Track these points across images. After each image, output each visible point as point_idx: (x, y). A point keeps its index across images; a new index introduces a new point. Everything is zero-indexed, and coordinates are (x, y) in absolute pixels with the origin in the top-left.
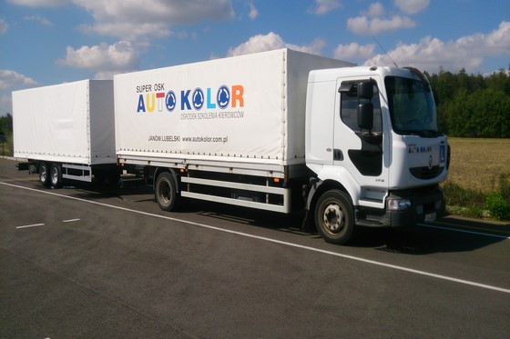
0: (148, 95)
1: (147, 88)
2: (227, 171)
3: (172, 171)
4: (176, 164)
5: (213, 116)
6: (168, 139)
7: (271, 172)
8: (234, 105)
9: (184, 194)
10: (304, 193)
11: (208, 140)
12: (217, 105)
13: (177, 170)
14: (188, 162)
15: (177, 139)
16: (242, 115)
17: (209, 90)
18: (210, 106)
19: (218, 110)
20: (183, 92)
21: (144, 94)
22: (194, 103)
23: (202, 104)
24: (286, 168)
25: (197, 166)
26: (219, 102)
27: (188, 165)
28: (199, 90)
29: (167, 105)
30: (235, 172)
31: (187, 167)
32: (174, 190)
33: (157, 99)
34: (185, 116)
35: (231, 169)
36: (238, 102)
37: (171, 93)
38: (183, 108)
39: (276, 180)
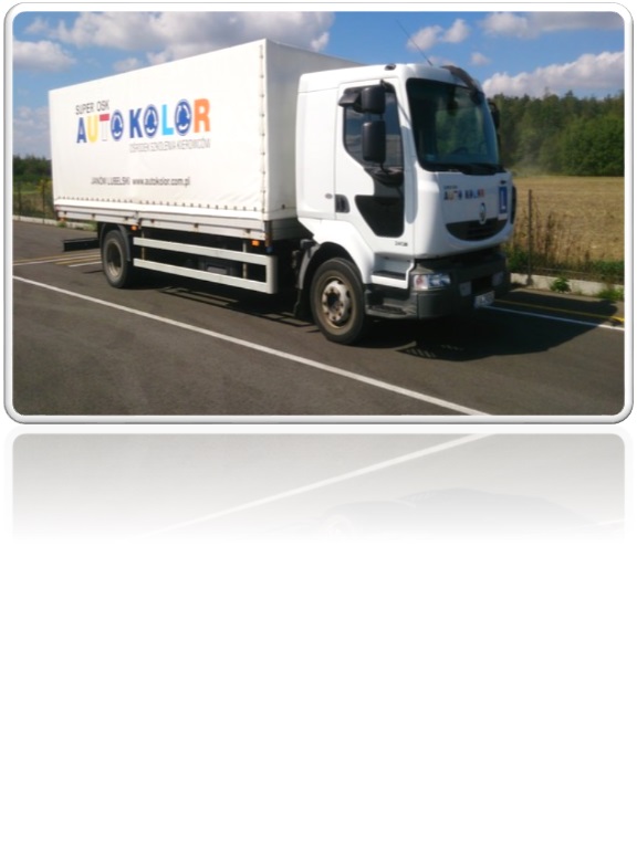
0: (89, 118)
1: (88, 107)
2: (190, 229)
3: (122, 228)
4: (127, 218)
5: (170, 146)
6: (115, 181)
7: (248, 230)
8: (197, 130)
9: (138, 263)
10: (294, 264)
11: (165, 182)
12: (175, 131)
13: (128, 227)
14: (141, 215)
15: (126, 181)
16: (207, 144)
17: (164, 107)
18: (167, 131)
19: (176, 137)
20: (132, 112)
21: (85, 116)
22: (146, 127)
23: (156, 127)
24: (268, 224)
25: (153, 221)
26: (177, 125)
27: (141, 220)
28: (151, 108)
29: (113, 131)
30: (201, 230)
31: (139, 223)
32: (125, 257)
33: (100, 124)
34: (135, 148)
35: (196, 225)
36: (202, 124)
37: (117, 113)
38: (132, 136)
39: (255, 243)
